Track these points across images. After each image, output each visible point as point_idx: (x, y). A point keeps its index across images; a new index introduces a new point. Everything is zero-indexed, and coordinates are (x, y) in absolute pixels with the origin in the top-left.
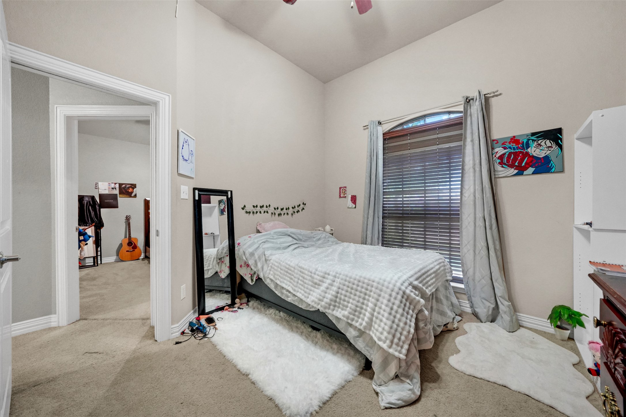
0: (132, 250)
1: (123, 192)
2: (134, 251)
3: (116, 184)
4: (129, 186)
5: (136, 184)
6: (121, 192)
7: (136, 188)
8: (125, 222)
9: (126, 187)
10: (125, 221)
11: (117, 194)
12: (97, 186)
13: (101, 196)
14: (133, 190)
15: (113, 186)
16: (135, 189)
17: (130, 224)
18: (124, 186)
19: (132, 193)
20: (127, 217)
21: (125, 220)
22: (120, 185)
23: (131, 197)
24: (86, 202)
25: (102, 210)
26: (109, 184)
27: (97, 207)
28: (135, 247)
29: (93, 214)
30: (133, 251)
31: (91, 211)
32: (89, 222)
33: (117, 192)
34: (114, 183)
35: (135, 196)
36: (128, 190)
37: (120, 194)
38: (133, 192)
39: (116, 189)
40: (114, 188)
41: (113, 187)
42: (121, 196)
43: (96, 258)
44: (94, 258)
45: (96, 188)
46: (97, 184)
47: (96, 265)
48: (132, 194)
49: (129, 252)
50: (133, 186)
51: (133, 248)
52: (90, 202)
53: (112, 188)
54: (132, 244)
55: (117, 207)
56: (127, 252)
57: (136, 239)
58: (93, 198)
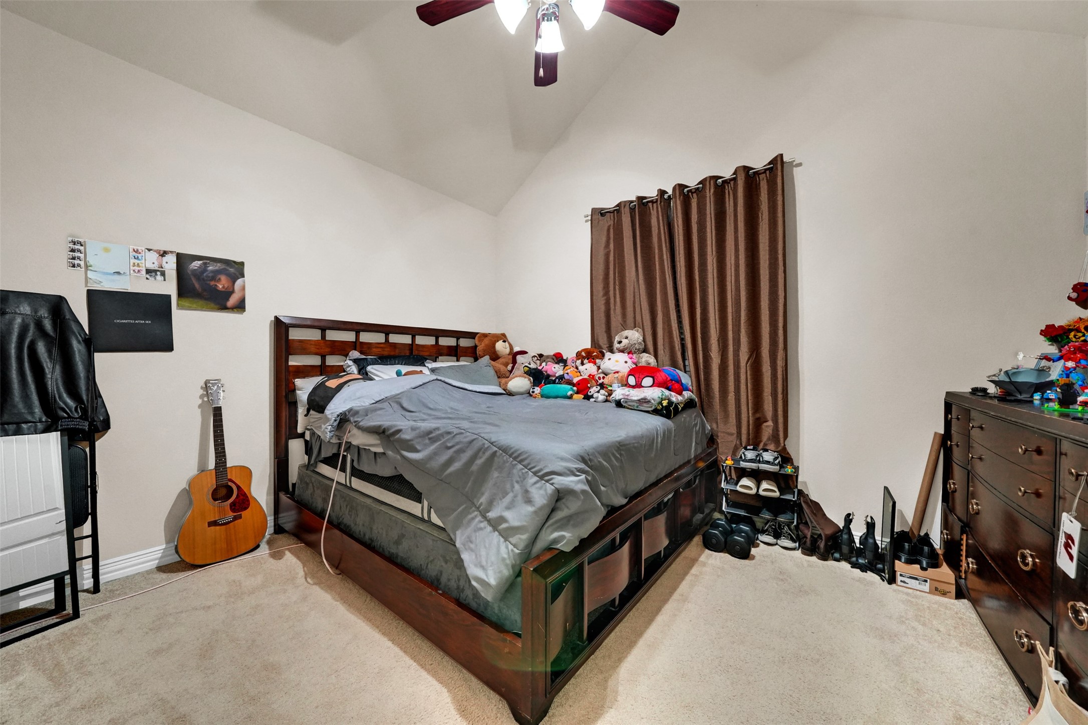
0: (231, 515)
1: (194, 289)
2: (240, 517)
3: (164, 254)
4: (218, 266)
5: (242, 264)
6: (185, 290)
7: (243, 276)
8: (200, 406)
9: (205, 270)
10: (200, 401)
11: (168, 297)
12: (77, 254)
13: (93, 296)
14: (234, 283)
15: (151, 260)
16: (239, 282)
17: (221, 415)
18: (196, 264)
19: (229, 293)
20: (207, 386)
21: (201, 397)
22: (182, 260)
23: (224, 308)
24: (19, 320)
25: (101, 359)
26: (137, 251)
27: (77, 347)
28: (243, 502)
29: (53, 375)
30: (235, 518)
31: (47, 365)
32: (32, 413)
33: (168, 287)
34: (158, 252)
35: (240, 307)
36: (212, 283)
37: (181, 294)
38: (233, 292)
39: (163, 274)
40: (155, 271)
41: (150, 266)
42: (185, 302)
43: (67, 579)
44: (58, 580)
45: (76, 262)
46: (77, 247)
47: (69, 609)
48: (228, 299)
49: (218, 528)
50: (232, 270)
51: (234, 507)
52: (39, 325)
53: (148, 271)
54: (230, 491)
55: (168, 346)
56: (212, 528)
57: (246, 472)
58: (58, 306)
